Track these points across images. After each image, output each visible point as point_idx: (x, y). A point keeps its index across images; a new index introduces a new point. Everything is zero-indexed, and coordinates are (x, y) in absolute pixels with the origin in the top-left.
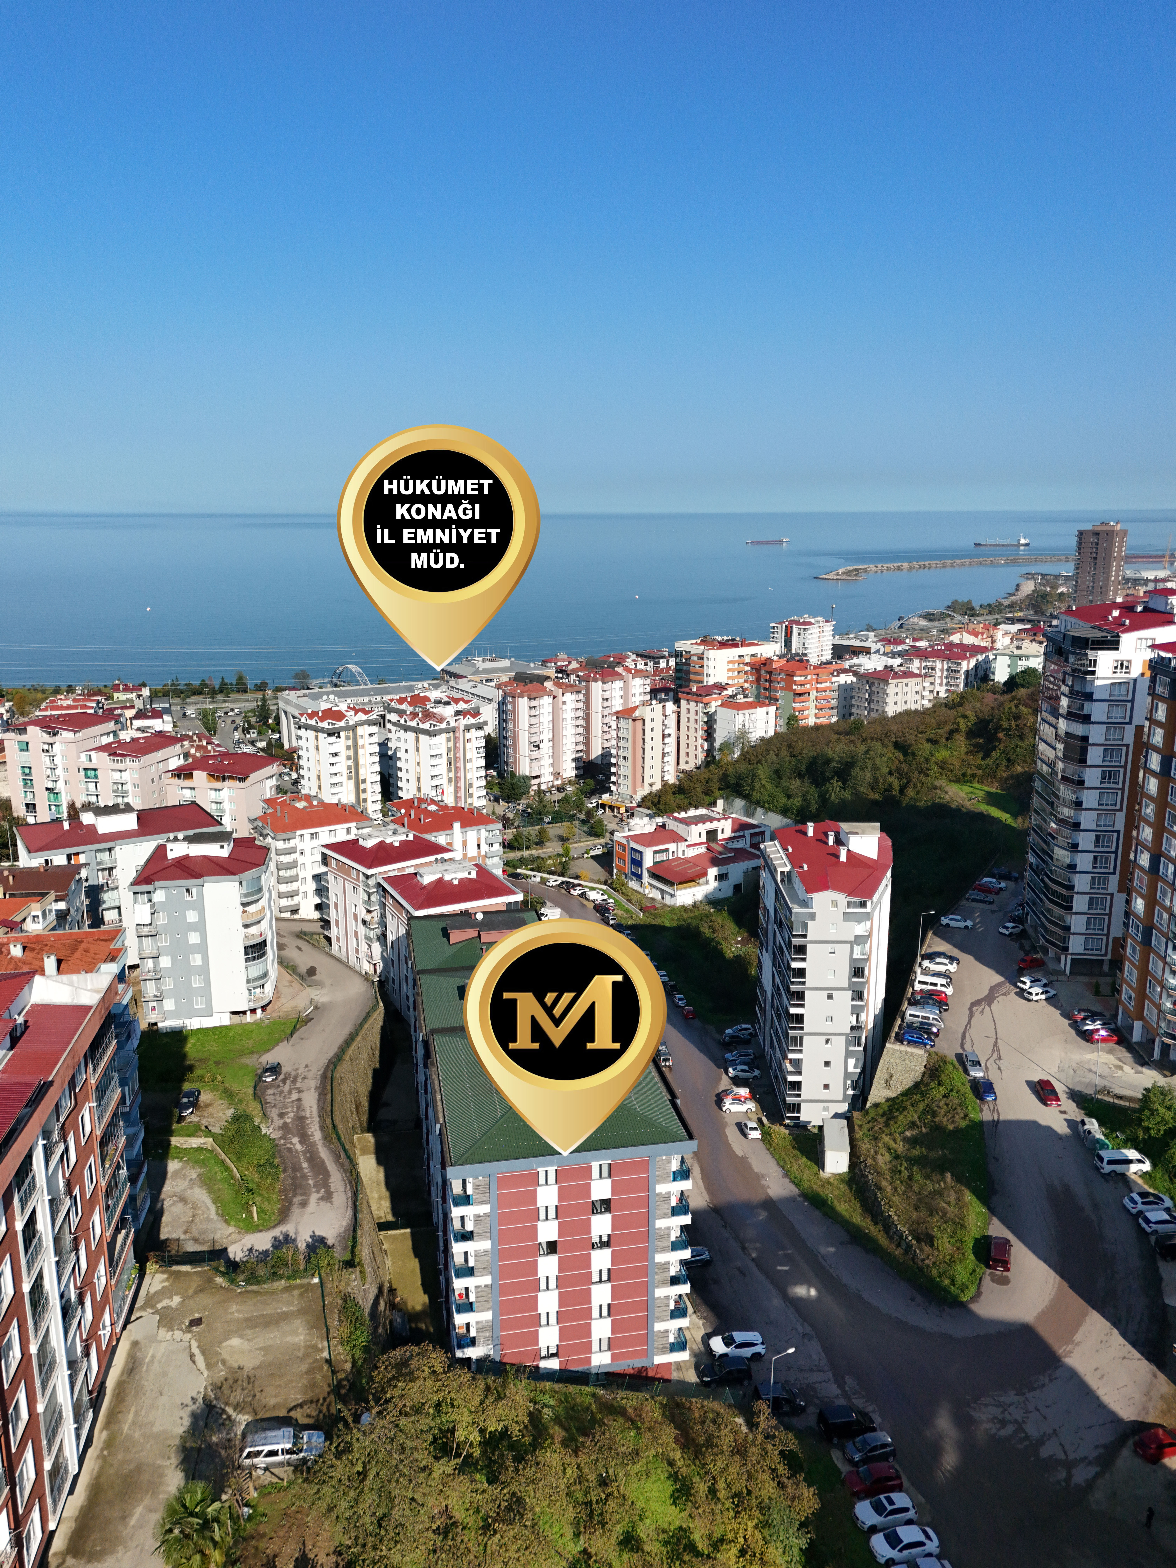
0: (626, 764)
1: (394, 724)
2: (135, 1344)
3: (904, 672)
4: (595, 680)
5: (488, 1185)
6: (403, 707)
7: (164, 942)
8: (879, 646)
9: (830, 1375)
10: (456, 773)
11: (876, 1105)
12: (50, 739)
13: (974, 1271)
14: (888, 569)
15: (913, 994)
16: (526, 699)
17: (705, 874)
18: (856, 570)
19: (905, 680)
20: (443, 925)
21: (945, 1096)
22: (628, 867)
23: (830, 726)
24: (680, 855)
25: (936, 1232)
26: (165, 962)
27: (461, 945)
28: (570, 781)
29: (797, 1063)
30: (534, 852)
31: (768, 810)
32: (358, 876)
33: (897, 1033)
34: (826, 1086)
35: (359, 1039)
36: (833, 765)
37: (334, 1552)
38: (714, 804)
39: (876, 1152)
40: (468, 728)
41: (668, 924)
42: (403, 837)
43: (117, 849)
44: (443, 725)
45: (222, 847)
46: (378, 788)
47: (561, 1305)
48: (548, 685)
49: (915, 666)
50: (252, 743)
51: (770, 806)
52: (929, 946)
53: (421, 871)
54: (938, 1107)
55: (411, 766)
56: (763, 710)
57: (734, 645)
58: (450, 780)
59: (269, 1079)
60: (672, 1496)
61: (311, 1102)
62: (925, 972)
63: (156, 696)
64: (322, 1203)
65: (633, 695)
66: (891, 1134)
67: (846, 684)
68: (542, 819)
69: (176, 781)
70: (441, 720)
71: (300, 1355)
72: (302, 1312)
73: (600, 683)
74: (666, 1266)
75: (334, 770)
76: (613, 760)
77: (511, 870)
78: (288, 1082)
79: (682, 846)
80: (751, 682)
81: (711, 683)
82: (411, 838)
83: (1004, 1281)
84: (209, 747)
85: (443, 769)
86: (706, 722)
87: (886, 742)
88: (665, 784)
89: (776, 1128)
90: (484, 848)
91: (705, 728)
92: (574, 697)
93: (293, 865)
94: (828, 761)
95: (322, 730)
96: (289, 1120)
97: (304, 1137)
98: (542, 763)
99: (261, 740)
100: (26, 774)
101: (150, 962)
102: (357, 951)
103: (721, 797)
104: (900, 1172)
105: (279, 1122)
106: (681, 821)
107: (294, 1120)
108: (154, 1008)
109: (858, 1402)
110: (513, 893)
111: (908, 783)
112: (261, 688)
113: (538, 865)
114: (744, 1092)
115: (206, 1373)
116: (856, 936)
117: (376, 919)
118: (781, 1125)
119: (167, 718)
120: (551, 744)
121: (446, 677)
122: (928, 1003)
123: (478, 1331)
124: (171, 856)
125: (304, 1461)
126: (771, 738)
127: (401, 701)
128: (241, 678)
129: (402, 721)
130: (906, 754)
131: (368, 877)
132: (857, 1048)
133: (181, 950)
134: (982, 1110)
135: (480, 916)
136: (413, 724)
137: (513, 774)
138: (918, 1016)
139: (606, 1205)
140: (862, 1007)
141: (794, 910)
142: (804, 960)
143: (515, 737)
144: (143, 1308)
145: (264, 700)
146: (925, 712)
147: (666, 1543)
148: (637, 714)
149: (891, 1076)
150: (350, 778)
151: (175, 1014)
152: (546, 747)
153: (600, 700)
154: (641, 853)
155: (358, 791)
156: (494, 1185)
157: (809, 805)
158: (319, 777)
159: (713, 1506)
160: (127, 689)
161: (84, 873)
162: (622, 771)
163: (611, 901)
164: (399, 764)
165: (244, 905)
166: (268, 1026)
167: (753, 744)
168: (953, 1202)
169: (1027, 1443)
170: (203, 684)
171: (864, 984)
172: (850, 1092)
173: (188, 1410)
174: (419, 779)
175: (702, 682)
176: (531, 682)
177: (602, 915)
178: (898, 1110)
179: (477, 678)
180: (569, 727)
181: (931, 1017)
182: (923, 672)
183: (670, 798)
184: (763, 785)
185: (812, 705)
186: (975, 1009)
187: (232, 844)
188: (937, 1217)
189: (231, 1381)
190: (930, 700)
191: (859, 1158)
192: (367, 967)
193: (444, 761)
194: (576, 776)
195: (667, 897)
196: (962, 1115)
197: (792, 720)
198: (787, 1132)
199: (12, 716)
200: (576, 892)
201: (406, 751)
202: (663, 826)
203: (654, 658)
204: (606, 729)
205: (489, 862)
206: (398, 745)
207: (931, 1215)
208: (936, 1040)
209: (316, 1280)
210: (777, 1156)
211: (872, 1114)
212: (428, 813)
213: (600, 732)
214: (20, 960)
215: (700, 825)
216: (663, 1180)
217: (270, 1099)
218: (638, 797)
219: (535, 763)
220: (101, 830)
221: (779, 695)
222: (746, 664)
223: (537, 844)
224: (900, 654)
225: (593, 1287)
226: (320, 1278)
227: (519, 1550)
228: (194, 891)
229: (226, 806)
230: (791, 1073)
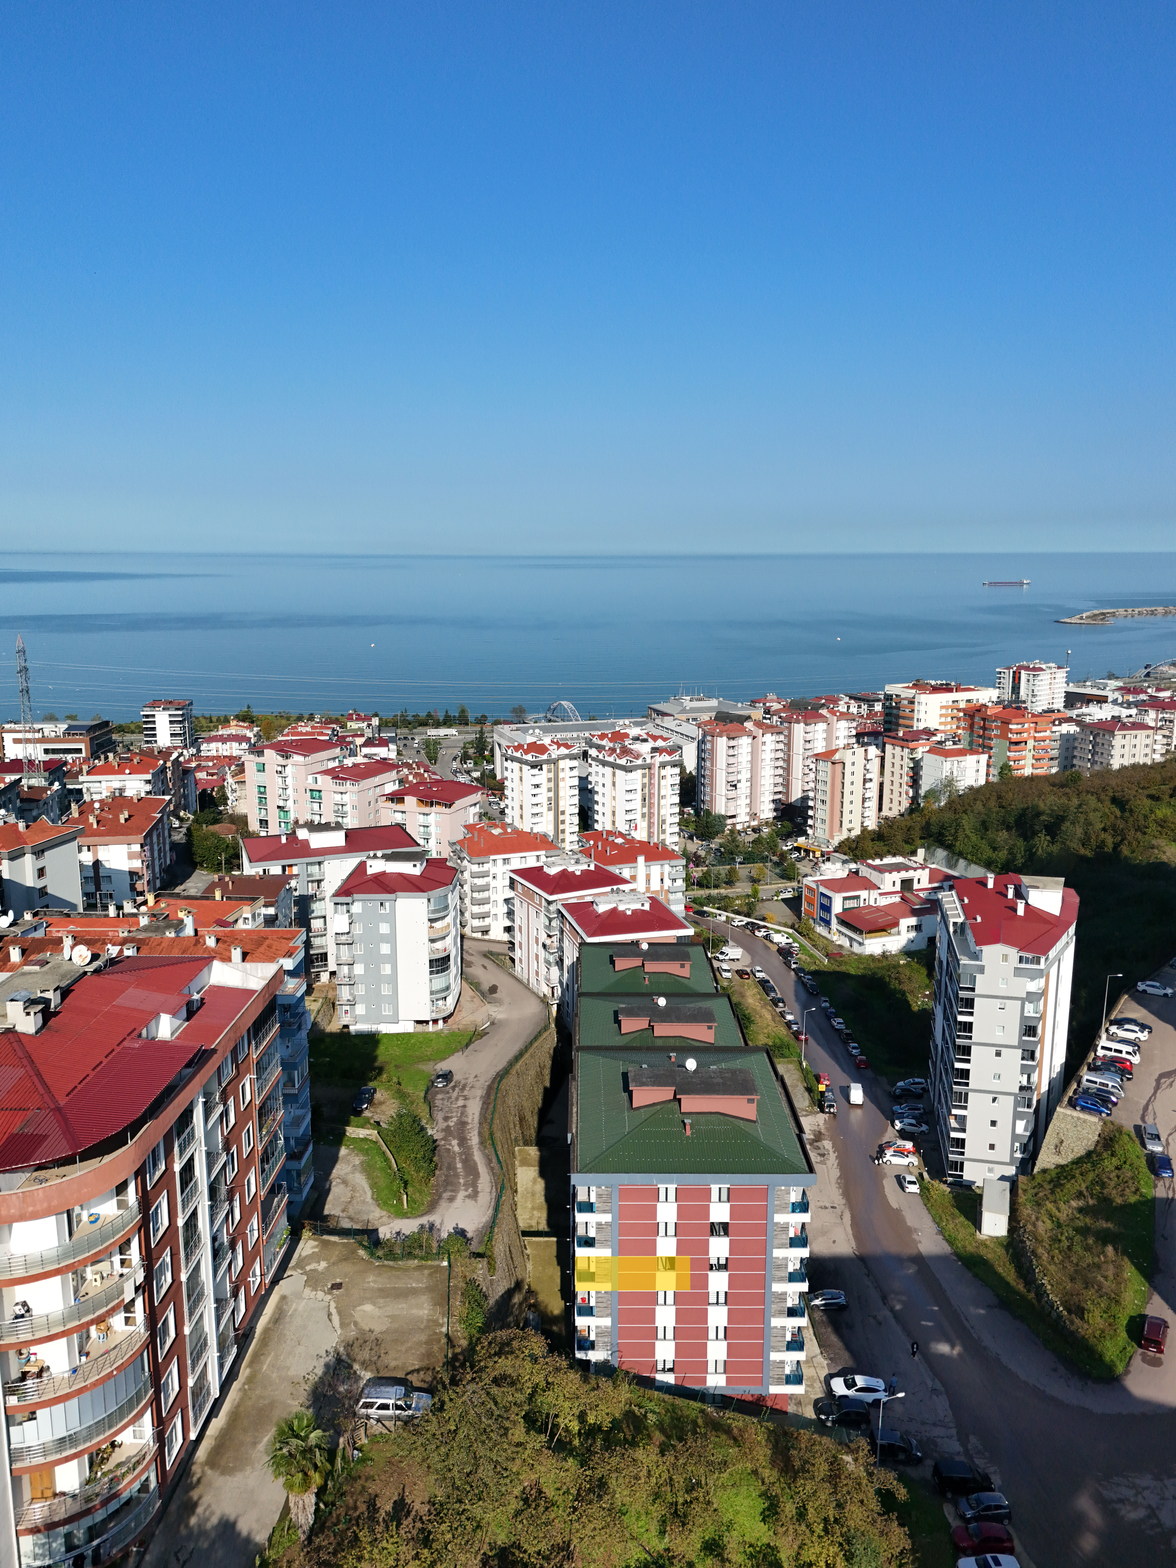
0: (823, 807)
1: (593, 759)
2: (283, 1298)
3: (1133, 724)
4: (798, 722)
5: (610, 1195)
6: (605, 742)
7: (358, 950)
8: (1117, 695)
9: (954, 1431)
10: (650, 808)
11: (1044, 1171)
12: (284, 762)
13: (1125, 1348)
14: (1140, 613)
15: (1094, 1059)
16: (725, 738)
17: (896, 924)
18: (1103, 614)
19: (1134, 732)
20: (610, 952)
21: (1117, 1168)
22: (817, 912)
23: (1046, 778)
24: (872, 903)
25: (1089, 1305)
26: (359, 969)
27: (625, 973)
28: (767, 823)
29: (962, 1120)
30: (722, 891)
31: (970, 862)
32: (540, 901)
33: (1071, 1098)
34: (992, 1147)
35: (527, 1056)
36: (1043, 818)
37: (429, 1502)
38: (914, 853)
39: (1037, 1219)
40: (663, 765)
41: (852, 972)
42: (585, 867)
43: (326, 863)
44: (639, 762)
45: (415, 866)
46: (576, 820)
47: (677, 1321)
48: (749, 725)
49: (1151, 717)
50: (468, 772)
51: (974, 858)
52: (1120, 1012)
53: (597, 900)
54: (1110, 1179)
55: (607, 800)
56: (974, 758)
57: (947, 689)
58: (643, 815)
59: (440, 1085)
60: (761, 1514)
61: (474, 1109)
62: (1111, 1038)
63: (386, 726)
64: (467, 1200)
65: (837, 738)
66: (1055, 1202)
67: (1068, 734)
68: (734, 859)
69: (389, 804)
70: (637, 757)
71: (422, 1326)
72: (429, 1289)
73: (802, 725)
74: (783, 1296)
75: (535, 800)
76: (811, 803)
77: (696, 907)
78: (457, 1089)
79: (874, 894)
80: (964, 729)
81: (921, 728)
82: (592, 868)
83: (1157, 1363)
84: (426, 775)
85: (637, 804)
86: (912, 768)
87: (1103, 797)
88: (864, 829)
89: (936, 1183)
90: (668, 883)
91: (911, 774)
92: (775, 738)
93: (485, 888)
94: (1039, 814)
95: (526, 763)
96: (452, 1124)
97: (463, 1141)
98: (739, 802)
99: (476, 771)
100: (261, 793)
101: (345, 969)
102: (537, 973)
103: (922, 846)
104: (1060, 1241)
105: (442, 1125)
106: (875, 868)
107: (456, 1124)
108: (346, 1012)
109: (980, 1462)
110: (685, 927)
111: (1122, 840)
112: (481, 721)
113: (724, 904)
114: (909, 1145)
115: (339, 1331)
116: (1028, 993)
117: (556, 944)
118: (941, 1181)
119: (392, 747)
120: (749, 784)
121: (654, 715)
122: (1109, 1070)
123: (597, 1335)
124: (370, 871)
125: (412, 1417)
126: (981, 787)
127: (602, 737)
128: (463, 711)
129: (601, 757)
130: (1123, 810)
131: (549, 903)
132: (1026, 1110)
133: (373, 960)
134: (1155, 1186)
135: (645, 946)
136: (611, 759)
137: (708, 813)
138: (1095, 1083)
139: (724, 1229)
140: (1034, 1068)
141: (962, 962)
142: (971, 1014)
143: (712, 776)
144: (294, 1268)
145: (482, 732)
146: (1154, 766)
147: (751, 1557)
148: (837, 757)
149: (1062, 1142)
150: (549, 809)
151: (365, 1019)
152: (744, 787)
153: (802, 742)
154: (830, 898)
155: (557, 822)
156: (616, 1196)
157: (1014, 858)
158: (521, 807)
159: (797, 1527)
160: (359, 719)
161: (293, 883)
162: (820, 814)
163: (796, 945)
164: (596, 798)
165: (431, 921)
166: (447, 1037)
167: (961, 793)
168: (1111, 1277)
169: (1158, 1530)
170: (429, 715)
171: (1036, 1043)
172: (1018, 1155)
173: (322, 1362)
174: (614, 813)
175: (912, 727)
176: (731, 722)
177: (785, 958)
178: (1066, 1178)
179: (684, 717)
180: (768, 768)
181: (1110, 1084)
182: (1160, 724)
183: (868, 845)
184: (967, 836)
185: (1029, 755)
186: (1163, 1080)
187: (425, 864)
188: (1093, 1291)
189: (361, 1341)
190: (1162, 755)
191: (1019, 1222)
192: (545, 990)
193: (638, 796)
194: (774, 818)
195: (855, 944)
196: (1133, 1189)
197: (1005, 769)
198: (949, 1190)
199: (259, 740)
200: (761, 934)
201: (604, 785)
202: (857, 872)
203: (868, 701)
204: (807, 771)
205: (672, 897)
206: (597, 779)
207: (1086, 1288)
208: (1114, 1109)
209: (445, 1263)
210: (934, 1212)
211: (1039, 1179)
212: (615, 846)
213: (800, 775)
214: (213, 950)
215: (895, 874)
216: (781, 1210)
217: (438, 1103)
218: (835, 842)
219: (731, 803)
220: (313, 846)
221: (993, 743)
222: (959, 710)
223: (726, 883)
224: (1137, 704)
225: (710, 1308)
226: (449, 1262)
227: (595, 1529)
228: (387, 904)
229: (432, 829)
230: (955, 1130)
